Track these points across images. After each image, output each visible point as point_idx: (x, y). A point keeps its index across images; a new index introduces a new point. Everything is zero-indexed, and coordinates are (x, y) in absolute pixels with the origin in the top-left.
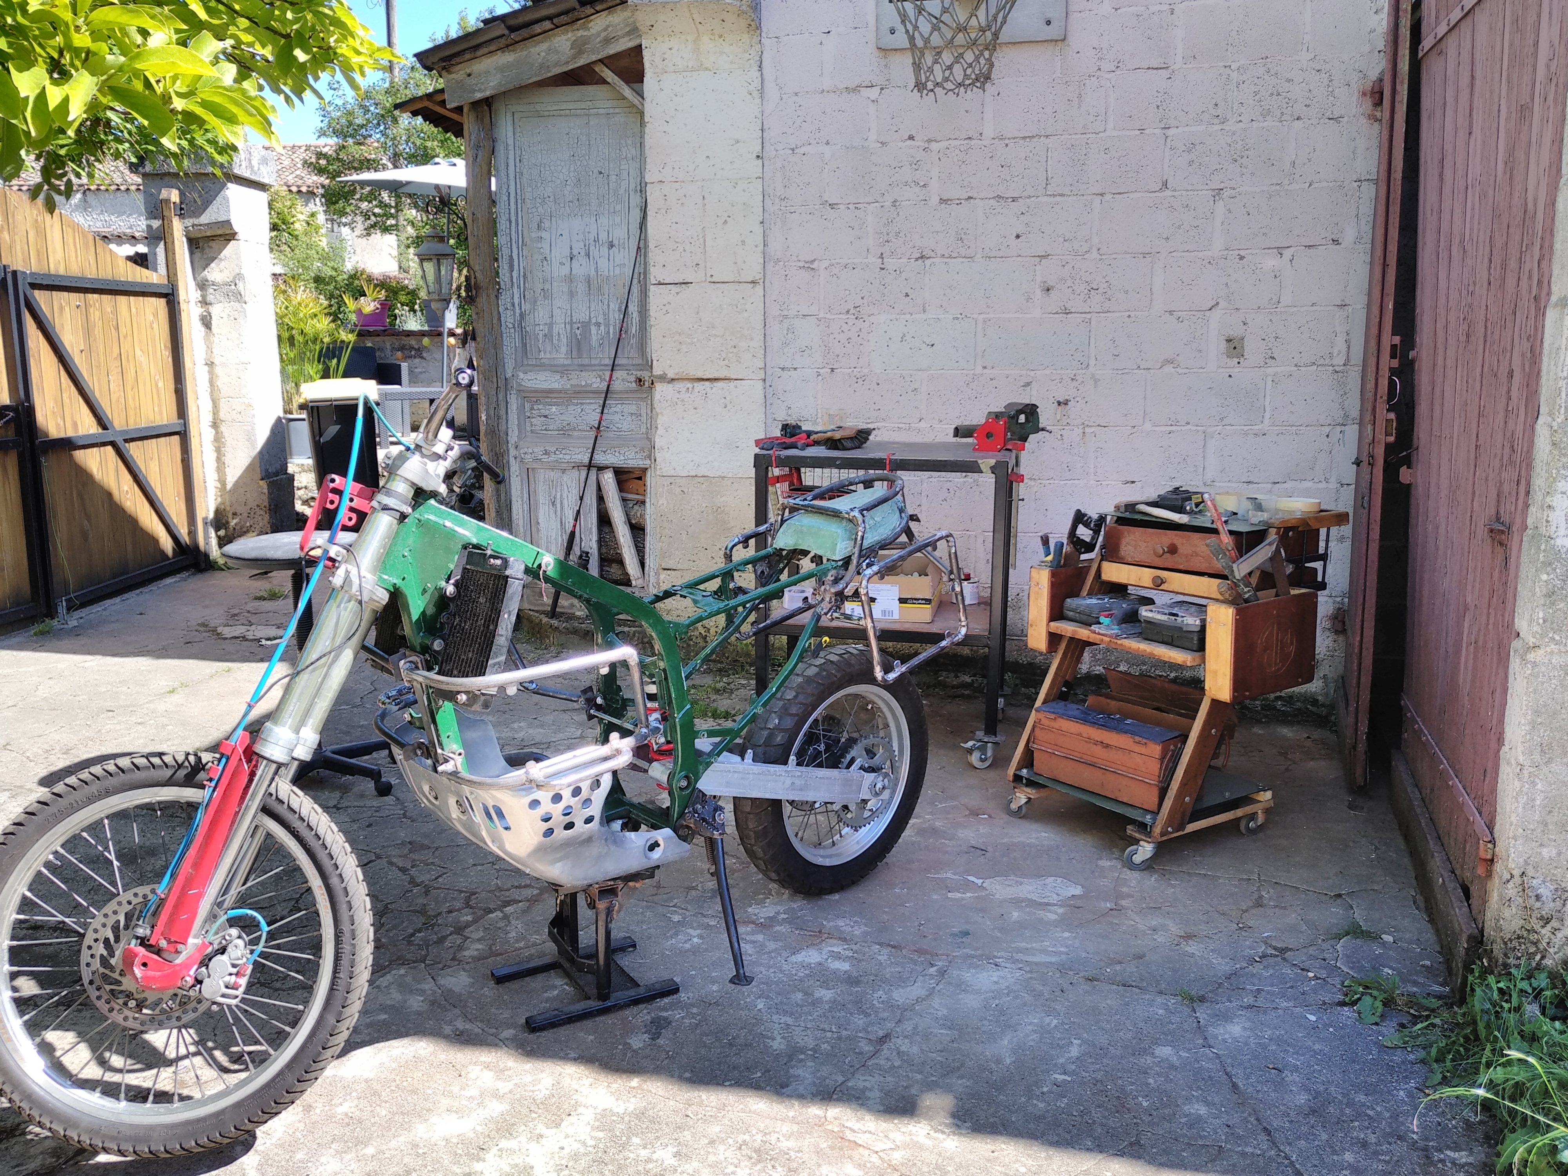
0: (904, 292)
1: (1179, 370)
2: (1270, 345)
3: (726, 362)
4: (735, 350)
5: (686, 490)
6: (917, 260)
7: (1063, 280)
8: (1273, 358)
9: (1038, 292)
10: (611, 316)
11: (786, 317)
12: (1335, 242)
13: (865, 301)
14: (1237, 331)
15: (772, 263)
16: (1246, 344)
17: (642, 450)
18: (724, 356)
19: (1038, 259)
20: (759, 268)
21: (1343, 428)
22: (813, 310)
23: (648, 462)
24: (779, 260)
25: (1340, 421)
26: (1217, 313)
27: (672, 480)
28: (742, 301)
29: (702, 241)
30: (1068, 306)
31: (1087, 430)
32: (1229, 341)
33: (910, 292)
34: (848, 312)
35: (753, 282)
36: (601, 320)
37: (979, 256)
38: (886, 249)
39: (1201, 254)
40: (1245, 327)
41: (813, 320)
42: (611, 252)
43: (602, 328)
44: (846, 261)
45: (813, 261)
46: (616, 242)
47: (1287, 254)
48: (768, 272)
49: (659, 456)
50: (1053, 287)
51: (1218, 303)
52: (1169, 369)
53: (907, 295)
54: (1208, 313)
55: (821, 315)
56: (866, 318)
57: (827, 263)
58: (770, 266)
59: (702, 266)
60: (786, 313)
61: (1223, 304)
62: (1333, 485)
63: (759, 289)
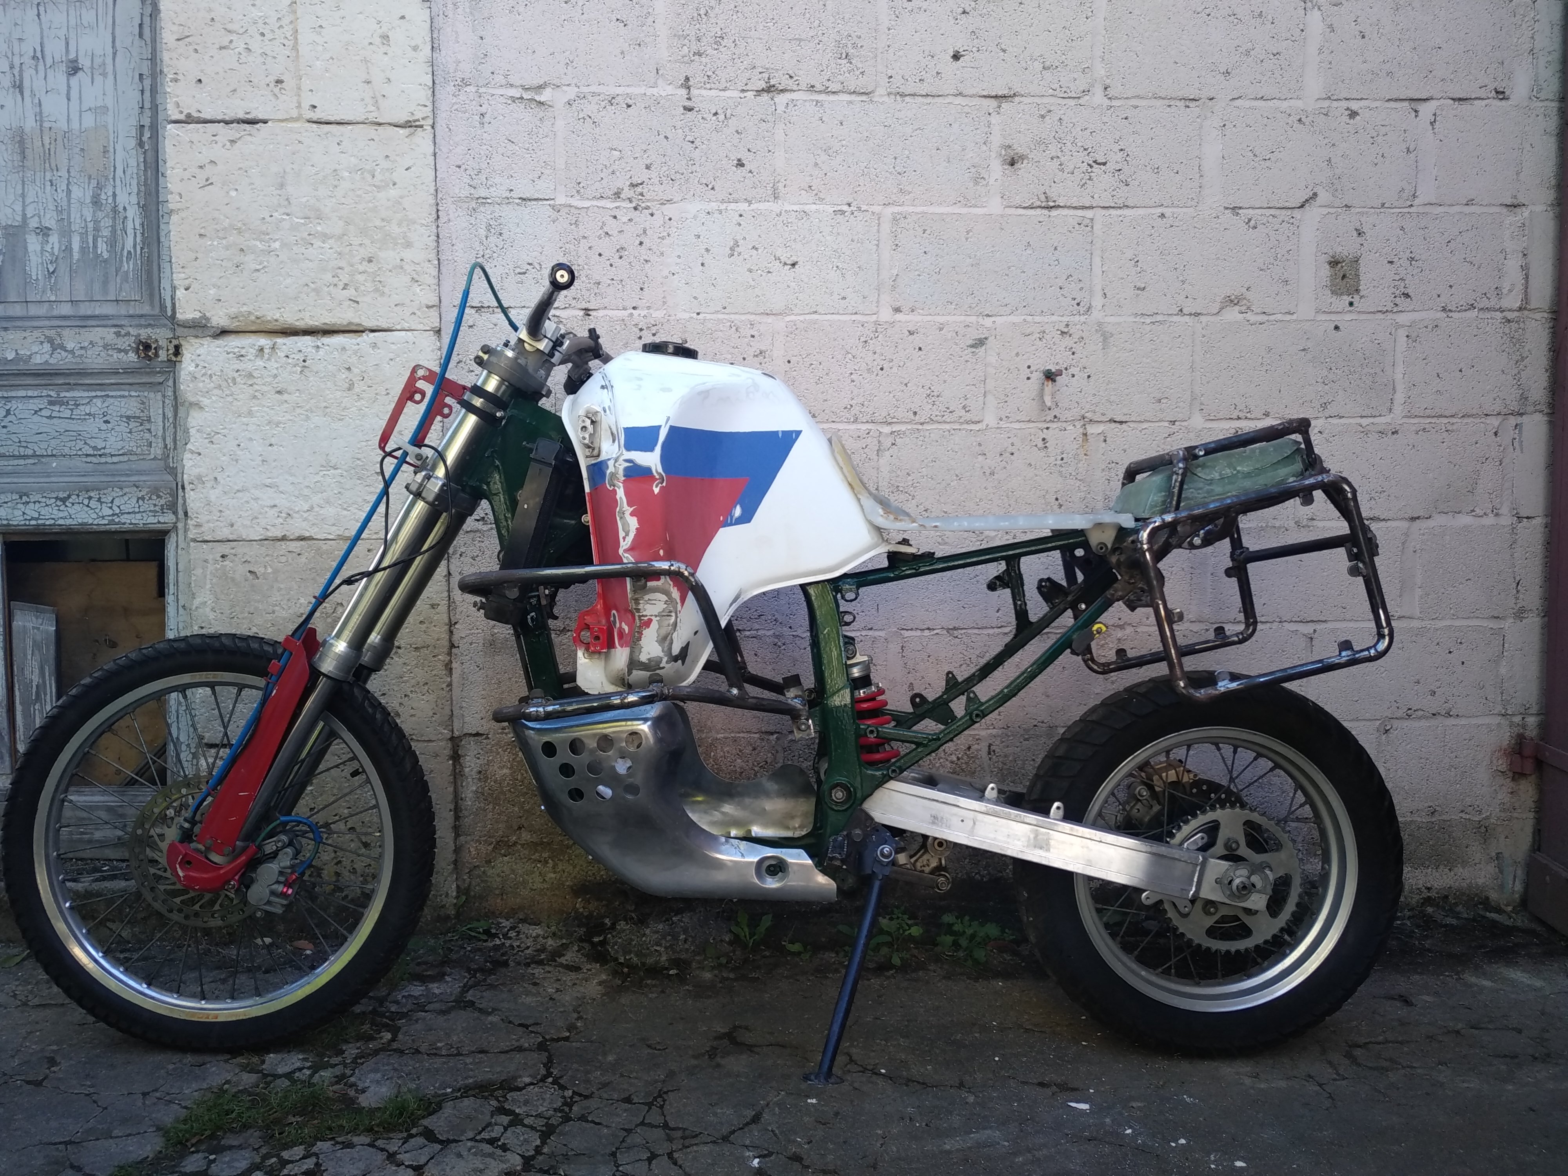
0: (734, 156)
1: (1250, 316)
2: (1403, 273)
3: (351, 292)
4: (371, 268)
5: (260, 570)
6: (759, 92)
7: (1042, 143)
8: (1407, 296)
9: (997, 168)
10: (75, 216)
11: (483, 201)
12: (1501, 94)
13: (653, 173)
14: (1346, 248)
15: (451, 88)
16: (1362, 269)
17: (155, 491)
18: (345, 278)
19: (994, 103)
20: (423, 95)
21: (1519, 420)
22: (543, 188)
23: (169, 518)
24: (465, 83)
25: (1514, 406)
26: (1313, 213)
27: (225, 549)
28: (385, 164)
29: (288, 31)
30: (1052, 194)
31: (1092, 429)
32: (1334, 263)
33: (746, 157)
34: (617, 195)
35: (407, 125)
36: (50, 221)
37: (881, 91)
38: (696, 71)
39: (1285, 104)
40: (1360, 240)
41: (543, 210)
42: (74, 81)
43: (54, 239)
44: (613, 90)
45: (540, 88)
46: (84, 62)
47: (1427, 110)
48: (443, 105)
49: (193, 499)
50: (1022, 158)
51: (1315, 194)
52: (1232, 315)
53: (740, 164)
54: (1297, 214)
55: (561, 200)
56: (655, 207)
57: (571, 93)
58: (445, 93)
59: (290, 83)
60: (482, 192)
61: (1324, 196)
62: (1506, 520)
63: (423, 139)
